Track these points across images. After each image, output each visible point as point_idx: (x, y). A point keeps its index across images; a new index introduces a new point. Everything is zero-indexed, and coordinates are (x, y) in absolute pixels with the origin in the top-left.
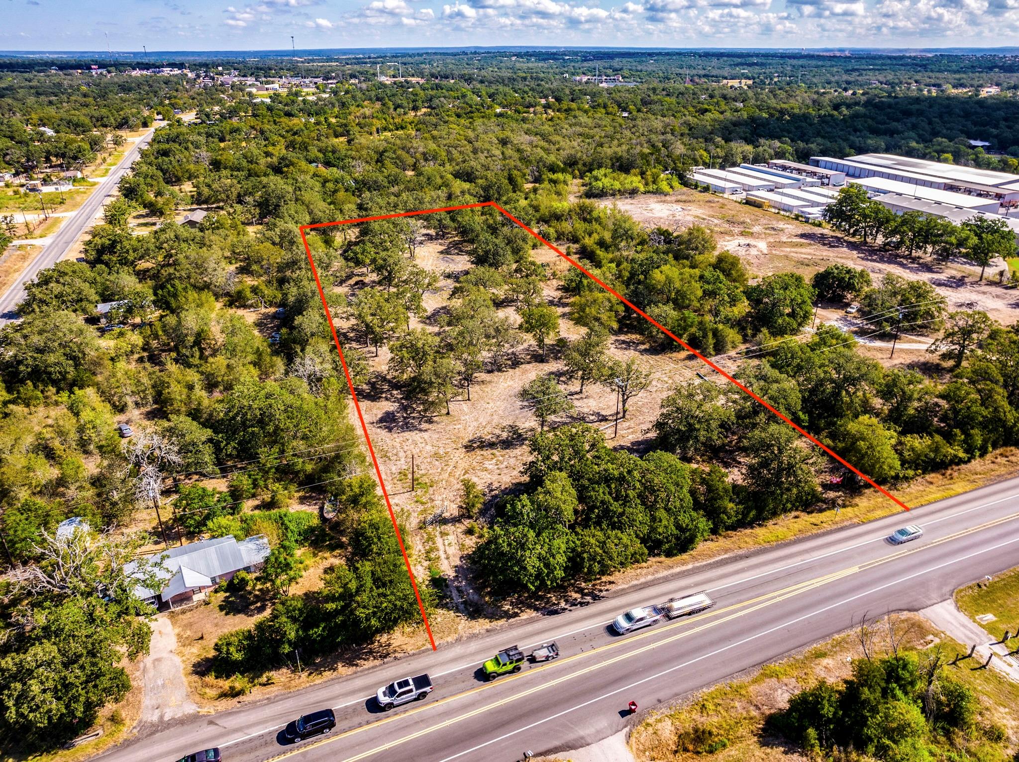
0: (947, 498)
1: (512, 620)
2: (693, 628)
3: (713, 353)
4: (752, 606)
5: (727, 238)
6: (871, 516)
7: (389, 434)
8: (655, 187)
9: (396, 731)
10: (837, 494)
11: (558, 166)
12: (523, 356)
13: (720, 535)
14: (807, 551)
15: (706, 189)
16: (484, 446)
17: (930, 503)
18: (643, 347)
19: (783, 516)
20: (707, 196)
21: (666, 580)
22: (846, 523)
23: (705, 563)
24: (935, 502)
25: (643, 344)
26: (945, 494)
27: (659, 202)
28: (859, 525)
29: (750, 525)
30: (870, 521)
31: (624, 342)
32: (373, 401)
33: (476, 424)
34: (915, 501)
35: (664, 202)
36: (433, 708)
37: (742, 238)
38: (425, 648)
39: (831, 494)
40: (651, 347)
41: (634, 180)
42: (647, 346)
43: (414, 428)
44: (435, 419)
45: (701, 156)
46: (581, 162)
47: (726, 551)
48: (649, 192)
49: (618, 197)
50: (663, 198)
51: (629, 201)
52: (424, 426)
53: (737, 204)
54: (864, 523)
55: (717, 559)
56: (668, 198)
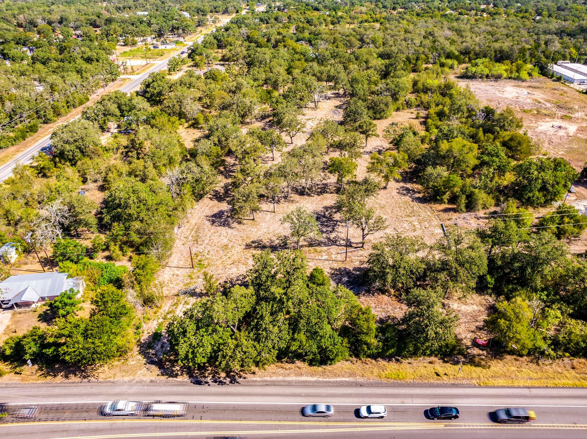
0: (577, 387)
1: (171, 379)
2: (278, 429)
3: (464, 210)
4: (334, 427)
5: (548, 119)
6: (491, 382)
7: (210, 226)
8: (517, 74)
9: (49, 432)
10: (481, 352)
11: (453, 54)
12: (331, 187)
13: (360, 359)
14: (412, 396)
15: (559, 79)
16: (258, 247)
17: (556, 387)
18: (417, 195)
19: (421, 358)
20: (557, 85)
21: (289, 384)
22: (464, 382)
23: (327, 380)
24: (563, 387)
25: (419, 193)
26: (577, 382)
27: (514, 86)
28: (474, 387)
29: (389, 358)
30: (487, 387)
31: (407, 189)
32: (219, 201)
33: (265, 230)
34: (544, 381)
35: (518, 86)
36: (79, 424)
37: (561, 120)
38: (109, 380)
39: (476, 351)
40: (423, 196)
41: (501, 68)
42: (420, 195)
43: (229, 225)
44: (245, 221)
45: (570, 54)
46: (473, 52)
47: (351, 375)
48: (510, 78)
49: (485, 79)
50: (520, 83)
51: (493, 83)
52: (235, 225)
53: (577, 93)
54: (480, 386)
55: (339, 379)
56: (524, 84)
